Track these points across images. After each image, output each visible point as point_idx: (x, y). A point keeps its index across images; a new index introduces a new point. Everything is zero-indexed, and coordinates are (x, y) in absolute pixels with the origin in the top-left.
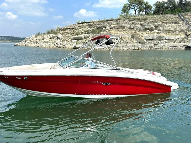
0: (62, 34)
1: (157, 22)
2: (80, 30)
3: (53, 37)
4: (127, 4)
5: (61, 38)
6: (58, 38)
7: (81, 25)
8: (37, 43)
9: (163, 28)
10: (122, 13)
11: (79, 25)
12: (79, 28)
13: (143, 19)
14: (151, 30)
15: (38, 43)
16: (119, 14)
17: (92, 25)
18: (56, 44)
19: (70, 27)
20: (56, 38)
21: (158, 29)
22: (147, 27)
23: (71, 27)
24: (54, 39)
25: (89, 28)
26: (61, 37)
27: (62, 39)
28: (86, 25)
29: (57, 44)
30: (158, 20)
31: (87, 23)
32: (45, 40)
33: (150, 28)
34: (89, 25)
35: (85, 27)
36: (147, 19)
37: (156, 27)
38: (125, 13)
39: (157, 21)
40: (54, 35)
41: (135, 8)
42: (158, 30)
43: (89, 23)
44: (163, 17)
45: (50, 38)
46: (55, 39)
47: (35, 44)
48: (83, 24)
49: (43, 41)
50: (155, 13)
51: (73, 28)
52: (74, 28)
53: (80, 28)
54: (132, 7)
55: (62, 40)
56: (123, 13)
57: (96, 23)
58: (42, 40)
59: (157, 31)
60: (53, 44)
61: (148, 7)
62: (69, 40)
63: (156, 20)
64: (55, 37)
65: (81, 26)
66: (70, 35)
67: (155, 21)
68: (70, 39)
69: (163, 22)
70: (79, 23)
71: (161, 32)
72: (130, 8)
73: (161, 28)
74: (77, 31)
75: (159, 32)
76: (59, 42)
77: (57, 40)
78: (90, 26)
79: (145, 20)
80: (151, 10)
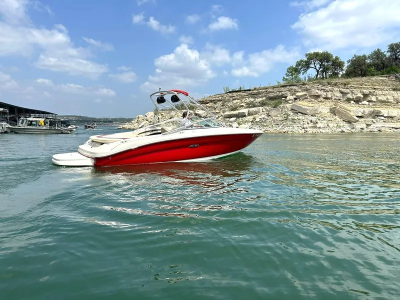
1: (364, 88)
2: (235, 102)
4: (302, 61)
5: (203, 116)
6: (198, 116)
7: (235, 94)
9: (377, 98)
10: (288, 75)
11: (230, 95)
12: (231, 99)
13: (342, 84)
14: (357, 101)
16: (284, 78)
17: (256, 94)
19: (214, 99)
21: (369, 99)
22: (349, 96)
23: (218, 99)
25: (252, 100)
26: (204, 114)
28: (244, 94)
30: (366, 85)
31: (245, 91)
33: (356, 98)
34: (251, 94)
35: (242, 97)
36: (348, 84)
37: (365, 96)
38: (292, 75)
39: (364, 86)
41: (315, 67)
42: (369, 101)
43: (249, 90)
44: (370, 80)
48: (239, 93)
52: (221, 100)
53: (234, 99)
56: (290, 75)
57: (264, 90)
59: (367, 103)
61: (337, 64)
62: (220, 119)
63: (362, 85)
65: (235, 95)
66: (218, 111)
68: (221, 117)
69: (375, 89)
70: (230, 92)
71: (374, 105)
72: (308, 67)
73: (374, 99)
74: (230, 104)
75: (371, 104)
78: (253, 95)
79: (345, 85)
80: (342, 70)
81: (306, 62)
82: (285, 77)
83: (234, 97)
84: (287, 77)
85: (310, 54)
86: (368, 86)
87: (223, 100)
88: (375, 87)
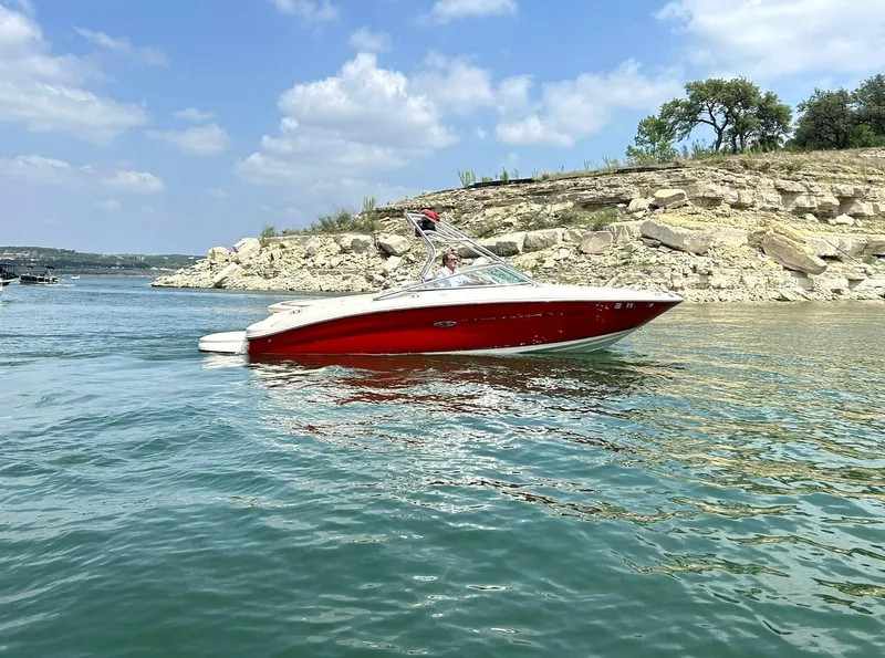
0: (400, 233)
1: (842, 180)
2: (489, 212)
3: (357, 247)
4: (676, 103)
5: (398, 250)
6: (386, 252)
7: (490, 191)
8: (276, 274)
9: (876, 208)
10: (642, 142)
11: (478, 192)
12: (480, 204)
13: (782, 167)
14: (824, 215)
15: (285, 272)
16: (629, 148)
17: (548, 193)
18: (382, 278)
19: (433, 204)
20: (373, 251)
21: (854, 209)
22: (802, 200)
23: (443, 203)
24: (365, 254)
25: (536, 207)
26: (402, 246)
27: (405, 253)
28: (515, 191)
29: (382, 274)
30: (845, 172)
31: (518, 182)
32: (320, 259)
33: (820, 207)
34: (532, 192)
35: (511, 200)
36: (799, 168)
37: (845, 201)
38: (652, 142)
39: (842, 175)
40: (362, 237)
41: (714, 119)
42: (855, 216)
43: (530, 181)
44: (858, 157)
45: (344, 251)
46: (372, 254)
47: (266, 277)
48: (502, 189)
49: (311, 264)
51: (448, 207)
52: (453, 208)
53: (486, 206)
54: (699, 117)
55: (408, 259)
56: (646, 142)
57: (568, 182)
58: (303, 262)
59: (850, 221)
60: (363, 279)
61: (772, 114)
63: (835, 172)
64: (366, 245)
65: (490, 194)
67: (833, 175)
69: (870, 182)
70: (477, 186)
71: (868, 226)
72: (694, 120)
73: (867, 208)
74: (475, 218)
75: (859, 221)
76: (395, 270)
77: (380, 260)
78: (541, 196)
79: (790, 169)
80: (786, 130)
81: (688, 106)
82: (635, 147)
83: (488, 198)
84: (639, 148)
85: (696, 85)
86: (852, 176)
87: (459, 206)
88: (871, 178)
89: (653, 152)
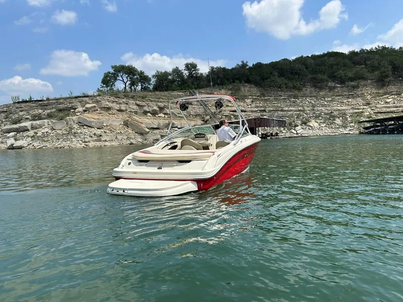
1: (161, 102)
2: (21, 113)
4: (109, 73)
7: (23, 105)
10: (103, 87)
11: (18, 105)
12: (18, 110)
13: (140, 97)
14: (154, 113)
21: (165, 112)
22: (146, 109)
25: (40, 111)
28: (33, 105)
31: (35, 101)
33: (152, 111)
34: (41, 105)
36: (146, 97)
37: (161, 109)
38: (107, 87)
39: (161, 100)
41: (123, 79)
42: (165, 114)
43: (41, 101)
44: (169, 94)
48: (28, 104)
50: (157, 88)
51: (4, 111)
52: (6, 112)
53: (21, 111)
54: (118, 78)
56: (105, 87)
59: (163, 116)
61: (144, 79)
63: (159, 99)
70: (18, 103)
71: (169, 117)
72: (116, 79)
73: (168, 111)
74: (15, 116)
75: (166, 116)
78: (44, 107)
79: (142, 98)
81: (113, 74)
83: (21, 108)
84: (102, 89)
85: (115, 66)
86: (165, 100)
87: (9, 111)
89: (107, 91)
